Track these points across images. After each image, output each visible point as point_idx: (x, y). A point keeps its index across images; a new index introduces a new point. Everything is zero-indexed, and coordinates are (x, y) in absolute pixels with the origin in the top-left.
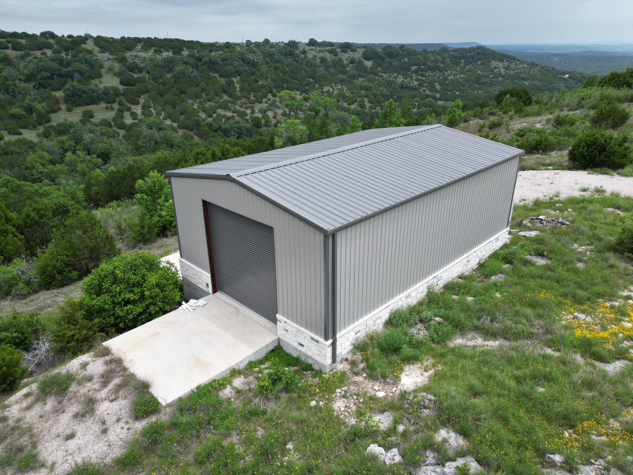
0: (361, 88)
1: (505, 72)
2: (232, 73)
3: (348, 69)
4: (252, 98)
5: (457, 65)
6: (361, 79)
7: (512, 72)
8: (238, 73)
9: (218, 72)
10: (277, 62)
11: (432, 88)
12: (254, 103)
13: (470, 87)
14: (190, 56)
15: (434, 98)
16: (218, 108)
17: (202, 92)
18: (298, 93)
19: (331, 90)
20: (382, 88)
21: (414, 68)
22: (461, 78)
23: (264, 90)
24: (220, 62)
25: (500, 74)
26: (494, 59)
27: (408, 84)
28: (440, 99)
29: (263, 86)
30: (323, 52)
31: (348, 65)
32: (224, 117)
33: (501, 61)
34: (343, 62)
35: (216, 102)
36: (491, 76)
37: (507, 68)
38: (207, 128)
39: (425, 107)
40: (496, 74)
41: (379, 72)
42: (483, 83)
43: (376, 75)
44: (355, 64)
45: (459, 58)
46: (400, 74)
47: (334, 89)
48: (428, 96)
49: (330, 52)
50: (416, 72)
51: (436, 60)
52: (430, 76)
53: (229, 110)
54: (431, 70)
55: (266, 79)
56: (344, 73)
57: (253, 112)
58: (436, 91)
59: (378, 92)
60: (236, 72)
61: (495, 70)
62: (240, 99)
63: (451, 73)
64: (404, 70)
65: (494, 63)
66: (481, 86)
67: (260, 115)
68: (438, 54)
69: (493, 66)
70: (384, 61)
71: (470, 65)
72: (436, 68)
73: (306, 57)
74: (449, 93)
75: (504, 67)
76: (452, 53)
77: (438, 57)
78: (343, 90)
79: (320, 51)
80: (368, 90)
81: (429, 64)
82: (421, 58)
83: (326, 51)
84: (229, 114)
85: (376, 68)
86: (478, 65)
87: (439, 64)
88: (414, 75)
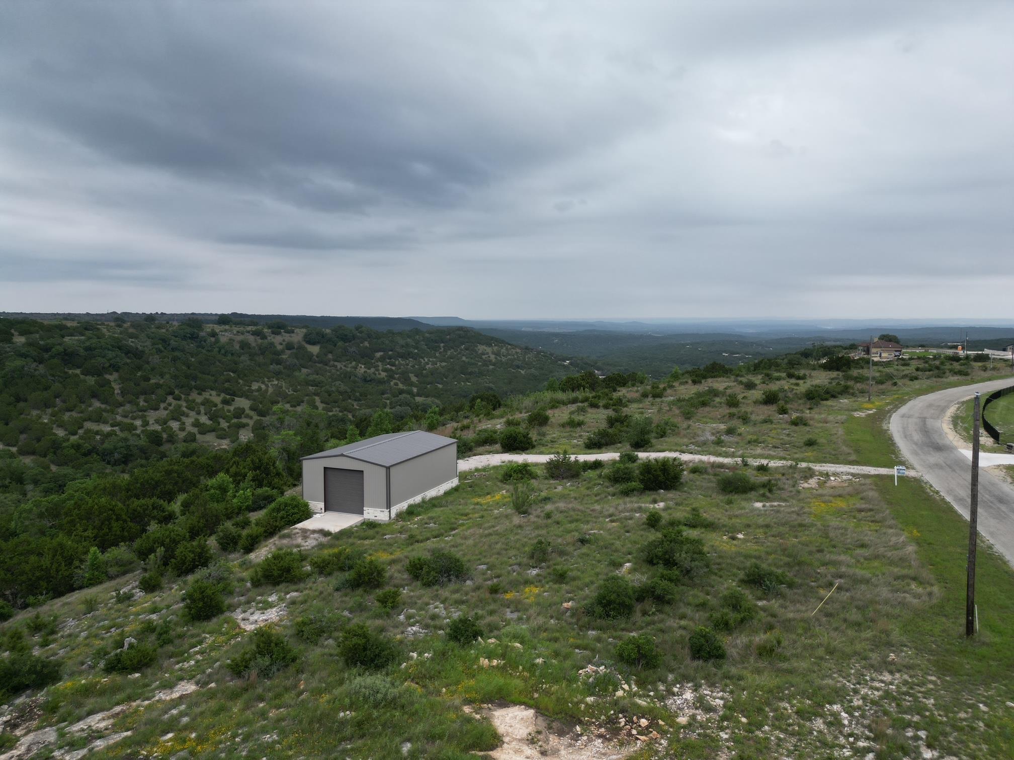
0: (308, 383)
1: (496, 358)
2: (103, 368)
3: (284, 357)
4: (142, 403)
5: (436, 351)
6: (304, 371)
7: (504, 359)
8: (115, 368)
9: (78, 367)
10: (173, 350)
11: (406, 380)
12: (145, 411)
13: (454, 378)
14: (29, 344)
15: (410, 393)
16: (85, 420)
17: (56, 397)
18: (214, 393)
19: (263, 386)
20: (337, 383)
21: (378, 355)
22: (443, 367)
23: (160, 392)
24: (82, 352)
25: (490, 361)
26: (480, 343)
27: (373, 376)
28: (419, 395)
29: (158, 386)
30: (243, 334)
31: (282, 352)
32: (97, 433)
33: (490, 345)
34: (276, 347)
35: (82, 412)
36: (480, 364)
37: (497, 354)
38: (73, 451)
39: (400, 406)
40: (485, 361)
41: (330, 361)
42: (471, 373)
43: (326, 365)
44: (294, 351)
45: (436, 342)
46: (359, 362)
47: (267, 386)
48: (401, 392)
49: (255, 333)
50: (382, 359)
51: (407, 345)
52: (400, 364)
53: (105, 422)
54: (402, 357)
55: (162, 375)
56: (279, 362)
57: (145, 424)
58: (412, 384)
59: (334, 389)
60: (110, 366)
61: (484, 357)
62: (122, 405)
63: (429, 360)
64: (366, 357)
65: (481, 348)
66: (468, 377)
67: (158, 428)
68: (409, 337)
69: (480, 352)
70: (335, 345)
71: (452, 350)
72: (409, 354)
73: (217, 341)
74: (428, 386)
75: (493, 353)
76: (427, 335)
77: (409, 340)
78: (281, 387)
79: (238, 332)
80: (317, 386)
81: (399, 350)
82: (387, 342)
83: (248, 332)
84: (107, 429)
85: (326, 355)
86: (462, 350)
87: (412, 350)
88: (380, 364)
